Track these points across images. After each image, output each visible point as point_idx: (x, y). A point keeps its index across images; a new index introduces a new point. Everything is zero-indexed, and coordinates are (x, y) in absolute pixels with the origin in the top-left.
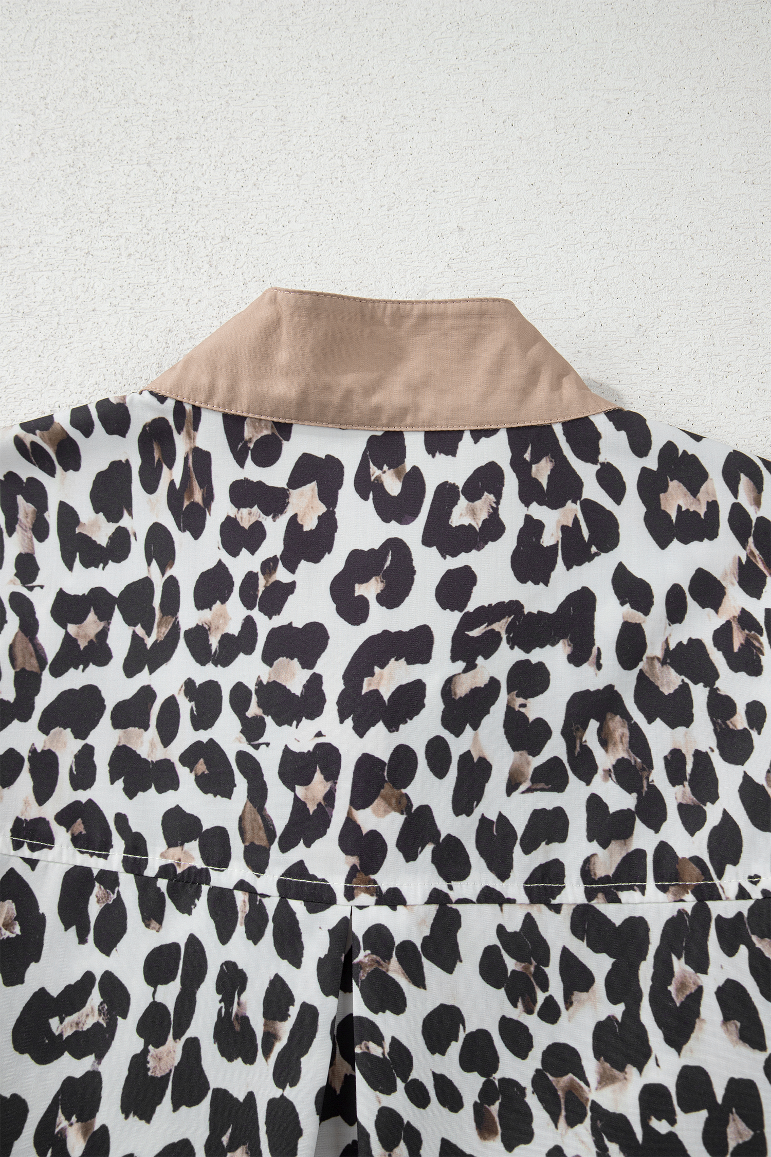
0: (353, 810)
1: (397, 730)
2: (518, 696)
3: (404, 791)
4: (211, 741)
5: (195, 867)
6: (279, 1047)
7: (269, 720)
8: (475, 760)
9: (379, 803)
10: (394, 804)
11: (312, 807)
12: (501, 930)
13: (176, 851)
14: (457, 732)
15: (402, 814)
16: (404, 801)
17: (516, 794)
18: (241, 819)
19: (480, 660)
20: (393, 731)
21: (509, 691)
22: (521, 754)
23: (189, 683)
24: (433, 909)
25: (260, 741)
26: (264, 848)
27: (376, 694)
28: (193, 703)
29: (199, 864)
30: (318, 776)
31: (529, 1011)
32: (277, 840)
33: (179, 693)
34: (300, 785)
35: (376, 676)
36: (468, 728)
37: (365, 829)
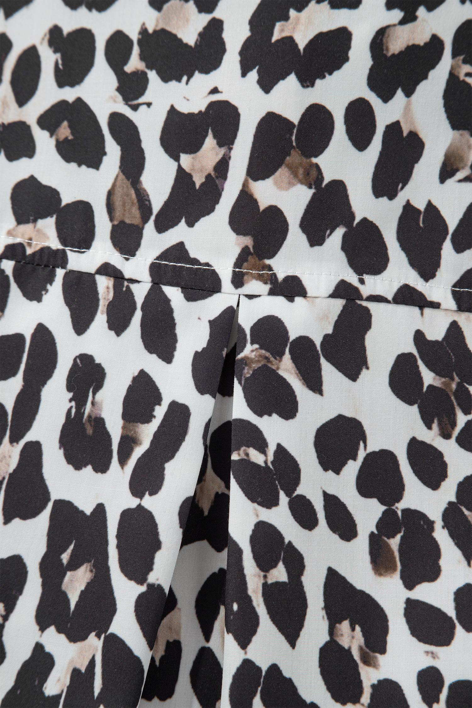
0: (250, 181)
1: (312, 85)
2: (465, 62)
3: (314, 160)
4: (79, 101)
5: (48, 248)
6: (138, 452)
7: (152, 75)
8: (405, 134)
9: (282, 173)
10: (301, 176)
11: (198, 180)
12: (419, 337)
13: (27, 229)
14: (386, 97)
15: (310, 187)
16: (314, 173)
17: (451, 182)
18: (110, 194)
19: (421, 12)
20: (308, 86)
21: (455, 55)
22: (461, 135)
23: (55, 32)
24: (339, 304)
25: (141, 100)
26: (137, 226)
27: (289, 41)
28: (58, 56)
29: (55, 244)
30: (210, 142)
31: (446, 435)
32: (153, 218)
33: (41, 43)
34: (186, 152)
35: (291, 21)
36: (400, 93)
37: (263, 204)
